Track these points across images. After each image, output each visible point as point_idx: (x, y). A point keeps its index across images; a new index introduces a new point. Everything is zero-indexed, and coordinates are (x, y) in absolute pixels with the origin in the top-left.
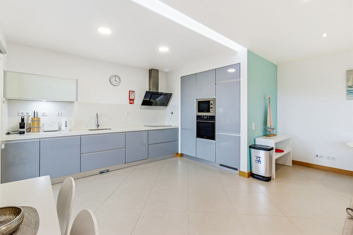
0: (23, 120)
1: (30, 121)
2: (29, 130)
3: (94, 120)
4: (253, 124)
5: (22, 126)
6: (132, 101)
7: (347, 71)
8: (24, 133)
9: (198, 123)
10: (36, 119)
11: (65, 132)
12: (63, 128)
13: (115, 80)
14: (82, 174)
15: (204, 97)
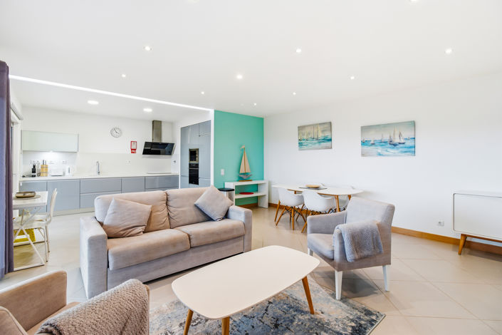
0: (34, 166)
1: (40, 168)
2: (39, 175)
3: (96, 167)
4: (222, 171)
5: (34, 171)
6: (133, 151)
7: (299, 127)
8: (35, 176)
9: (190, 170)
10: (44, 166)
11: (68, 176)
12: (67, 173)
13: (116, 132)
14: (81, 210)
15: (193, 147)
